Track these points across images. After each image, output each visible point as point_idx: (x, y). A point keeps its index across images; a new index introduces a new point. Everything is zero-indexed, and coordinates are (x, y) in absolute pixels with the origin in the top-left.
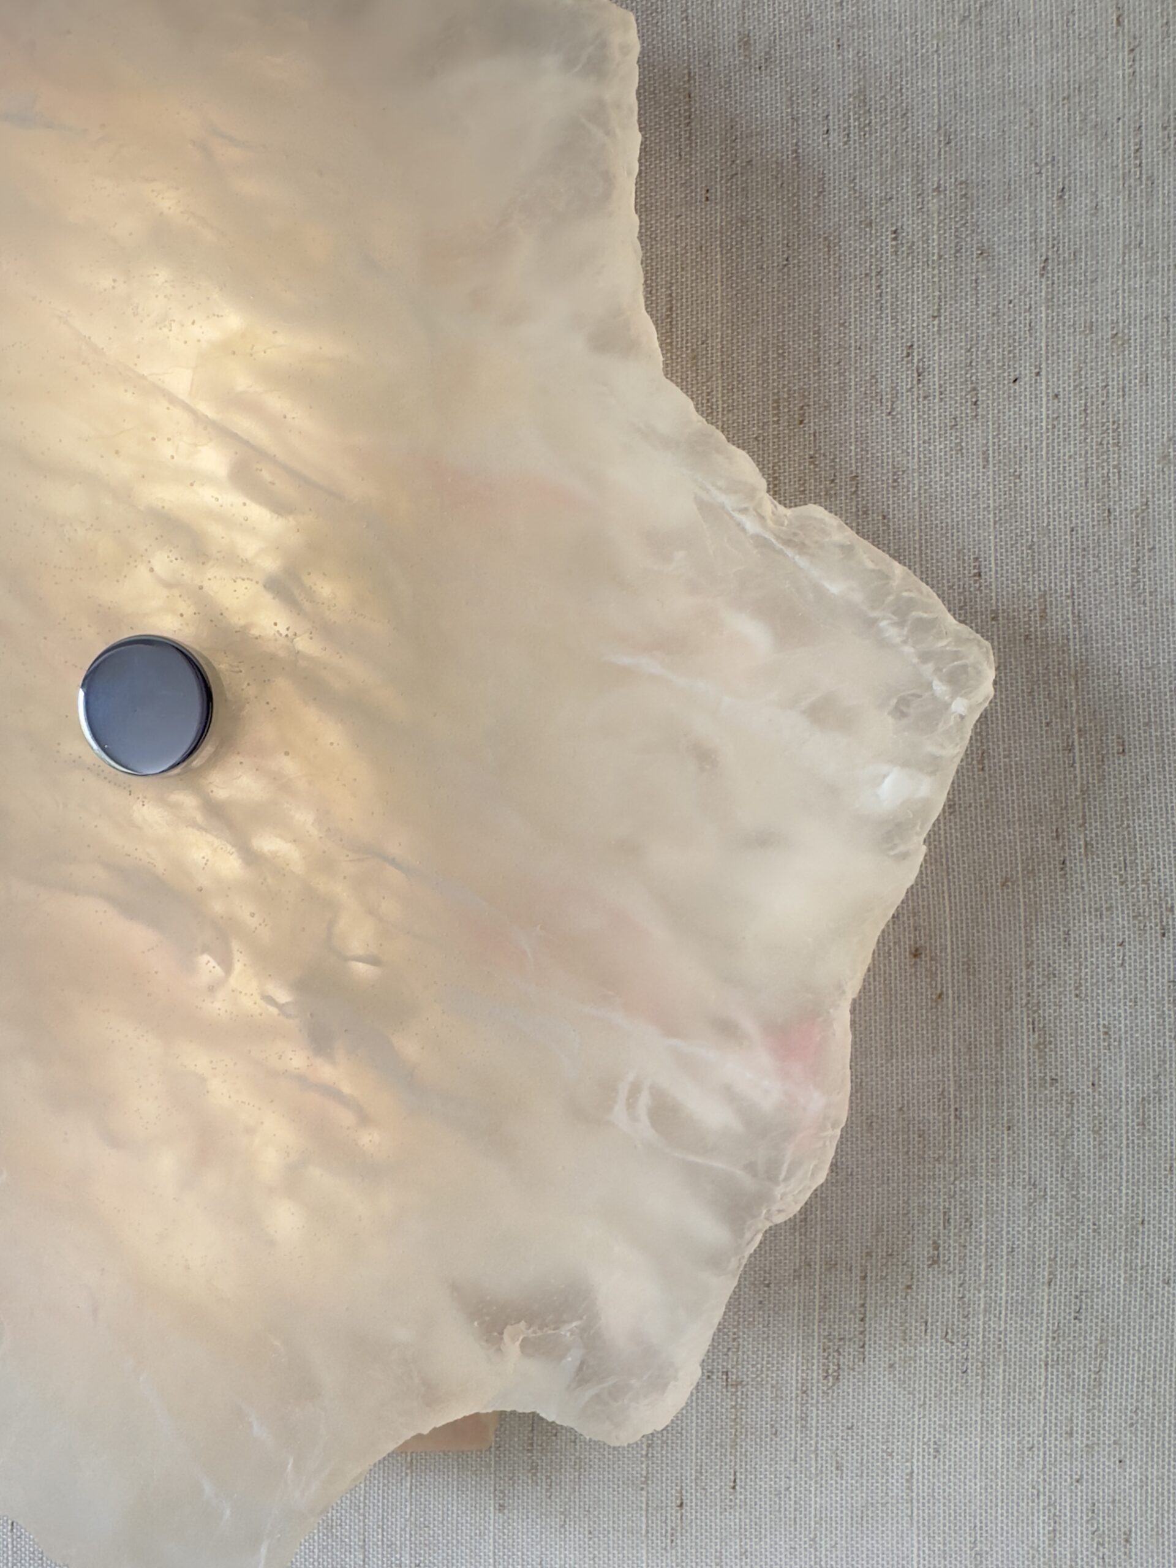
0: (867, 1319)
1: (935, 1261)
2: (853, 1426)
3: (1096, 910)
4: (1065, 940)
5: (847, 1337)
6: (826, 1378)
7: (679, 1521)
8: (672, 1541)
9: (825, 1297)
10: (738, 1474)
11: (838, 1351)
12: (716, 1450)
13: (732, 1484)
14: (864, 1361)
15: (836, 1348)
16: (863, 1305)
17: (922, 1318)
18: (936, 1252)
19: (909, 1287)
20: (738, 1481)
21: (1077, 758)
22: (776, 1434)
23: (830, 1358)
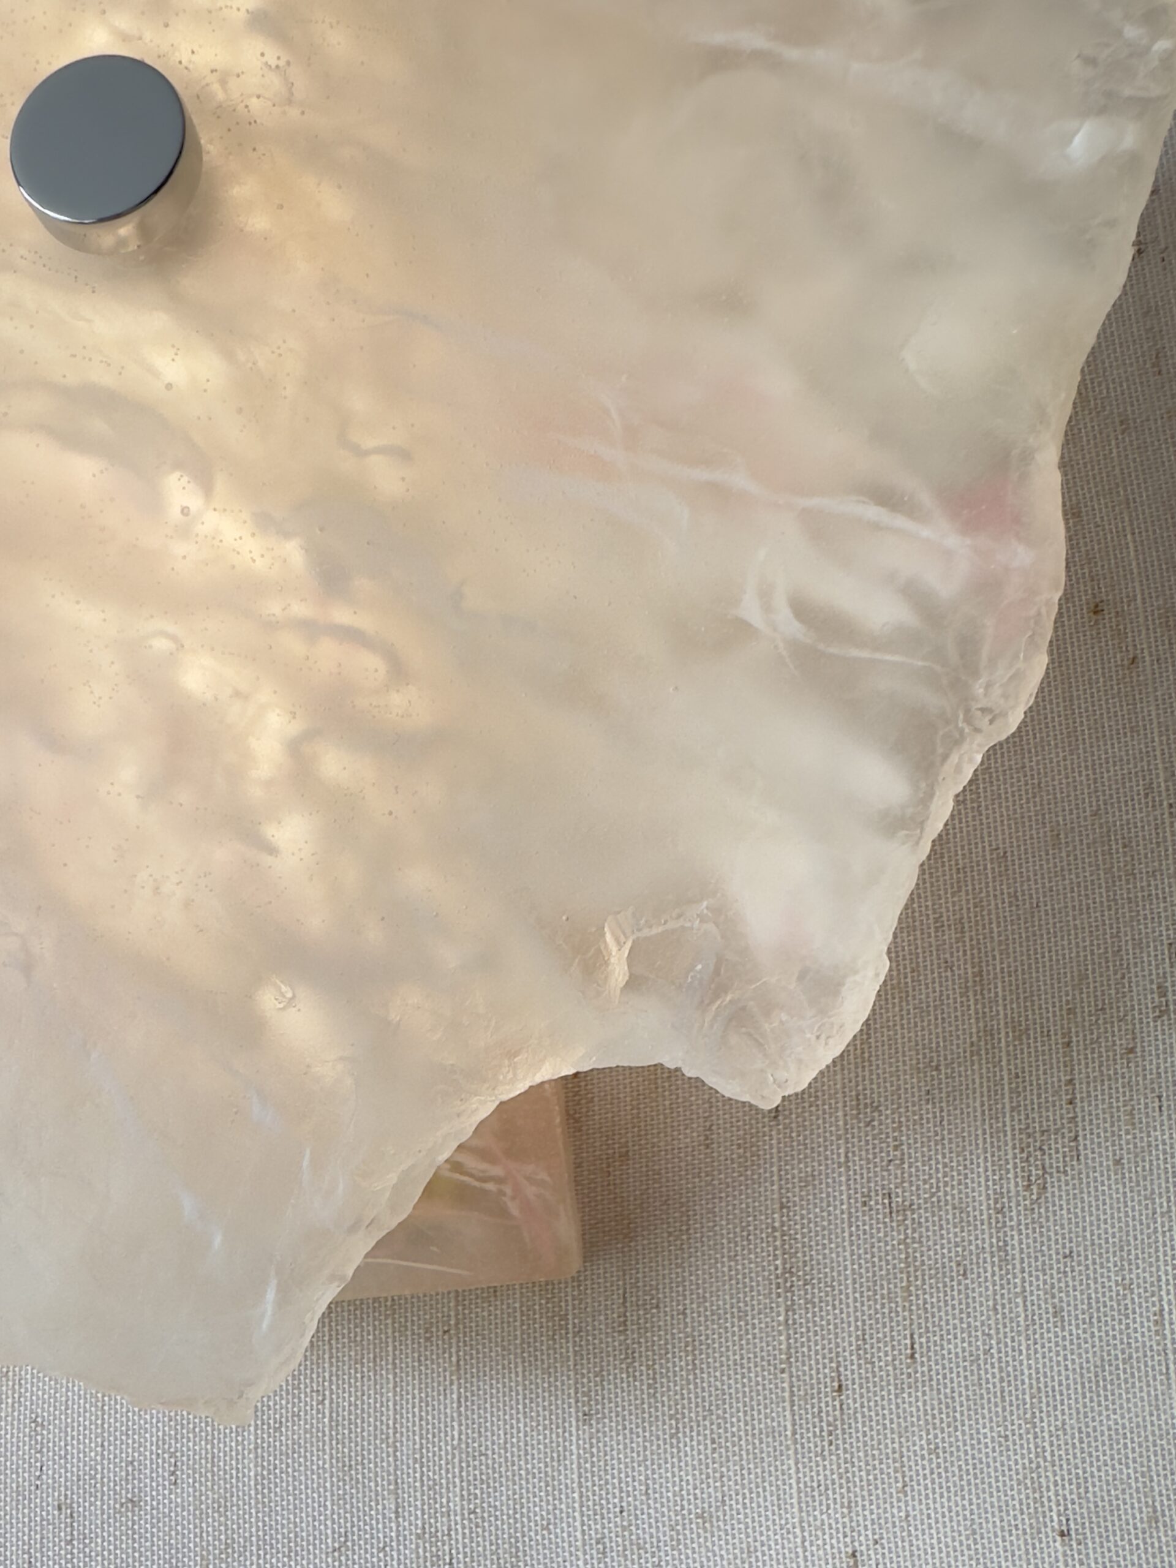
0: (1078, 1101)
2: (1071, 1252)
5: (1052, 1128)
6: (1028, 1187)
7: (838, 1413)
8: (831, 1444)
9: (1018, 1076)
10: (916, 1336)
11: (1040, 1150)
12: (883, 1305)
13: (909, 1352)
14: (1078, 1159)
15: (1038, 1144)
16: (1070, 1082)
18: (1163, 999)
19: (1132, 1051)
20: (916, 1346)
22: (965, 1274)
23: (1032, 1159)
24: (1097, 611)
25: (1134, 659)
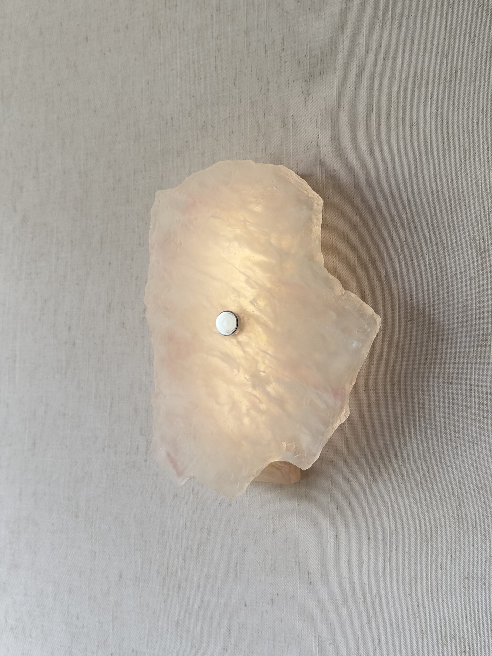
0: (380, 469)
1: (396, 456)
2: (376, 493)
3: (435, 377)
4: (428, 384)
5: (376, 472)
7: (337, 512)
8: (335, 517)
9: (371, 463)
10: (350, 502)
11: (373, 476)
12: (346, 496)
13: (349, 505)
14: (379, 479)
16: (379, 465)
17: (392, 469)
18: (396, 454)
19: (390, 462)
21: (432, 342)
22: (359, 494)
24: (394, 385)
25: (399, 394)
